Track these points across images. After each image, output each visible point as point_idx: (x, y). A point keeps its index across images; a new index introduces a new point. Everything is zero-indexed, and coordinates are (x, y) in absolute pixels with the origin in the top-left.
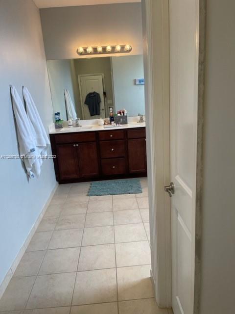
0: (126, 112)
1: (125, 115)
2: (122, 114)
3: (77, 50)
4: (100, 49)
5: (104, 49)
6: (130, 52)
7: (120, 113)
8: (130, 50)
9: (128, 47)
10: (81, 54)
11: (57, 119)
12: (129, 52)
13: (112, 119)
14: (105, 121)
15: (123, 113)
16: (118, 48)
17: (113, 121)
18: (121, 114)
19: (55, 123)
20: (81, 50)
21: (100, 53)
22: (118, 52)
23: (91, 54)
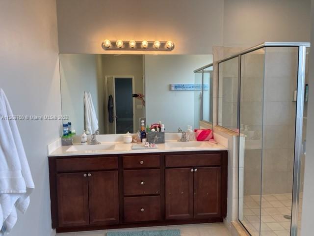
0: (163, 127)
1: (162, 130)
2: (158, 129)
3: (103, 44)
4: (133, 44)
5: (139, 45)
6: (173, 51)
7: (155, 128)
8: (172, 48)
9: (169, 44)
10: (107, 48)
11: (67, 132)
12: (170, 50)
13: (143, 135)
14: (133, 138)
15: (160, 128)
16: (157, 44)
17: (145, 138)
18: (156, 130)
19: (62, 138)
20: (108, 43)
21: (133, 49)
22: (156, 49)
23: (120, 49)
